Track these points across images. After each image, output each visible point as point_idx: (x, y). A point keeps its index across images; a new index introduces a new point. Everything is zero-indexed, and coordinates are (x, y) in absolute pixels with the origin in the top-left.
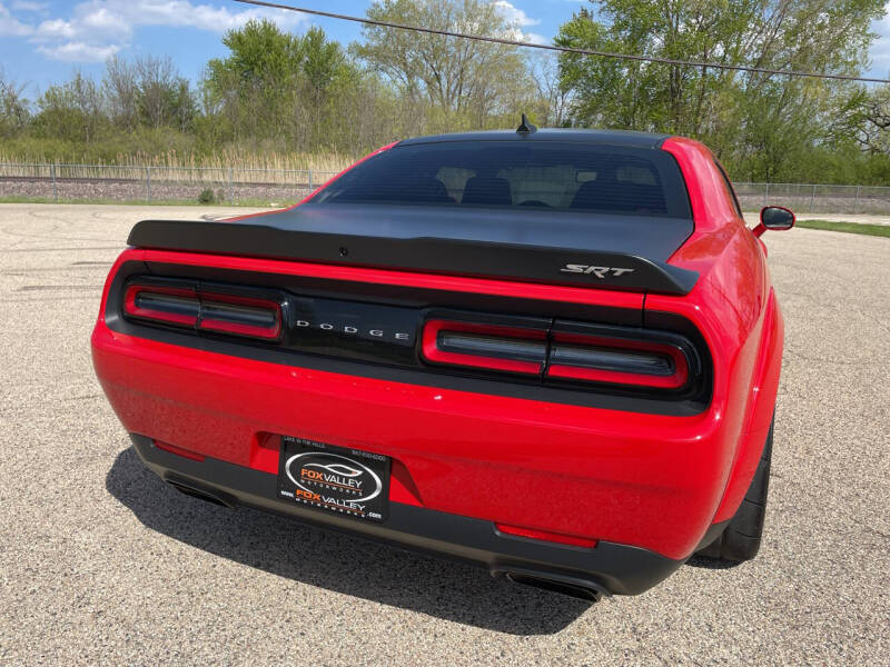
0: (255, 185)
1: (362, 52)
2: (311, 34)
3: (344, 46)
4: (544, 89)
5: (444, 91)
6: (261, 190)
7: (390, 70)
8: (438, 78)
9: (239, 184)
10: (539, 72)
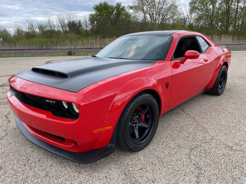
0: (86, 49)
1: (131, 8)
2: (117, 4)
3: (126, 6)
4: (185, 14)
5: (155, 18)
6: (89, 50)
7: (139, 12)
8: (153, 14)
9: (82, 49)
10: (183, 9)
